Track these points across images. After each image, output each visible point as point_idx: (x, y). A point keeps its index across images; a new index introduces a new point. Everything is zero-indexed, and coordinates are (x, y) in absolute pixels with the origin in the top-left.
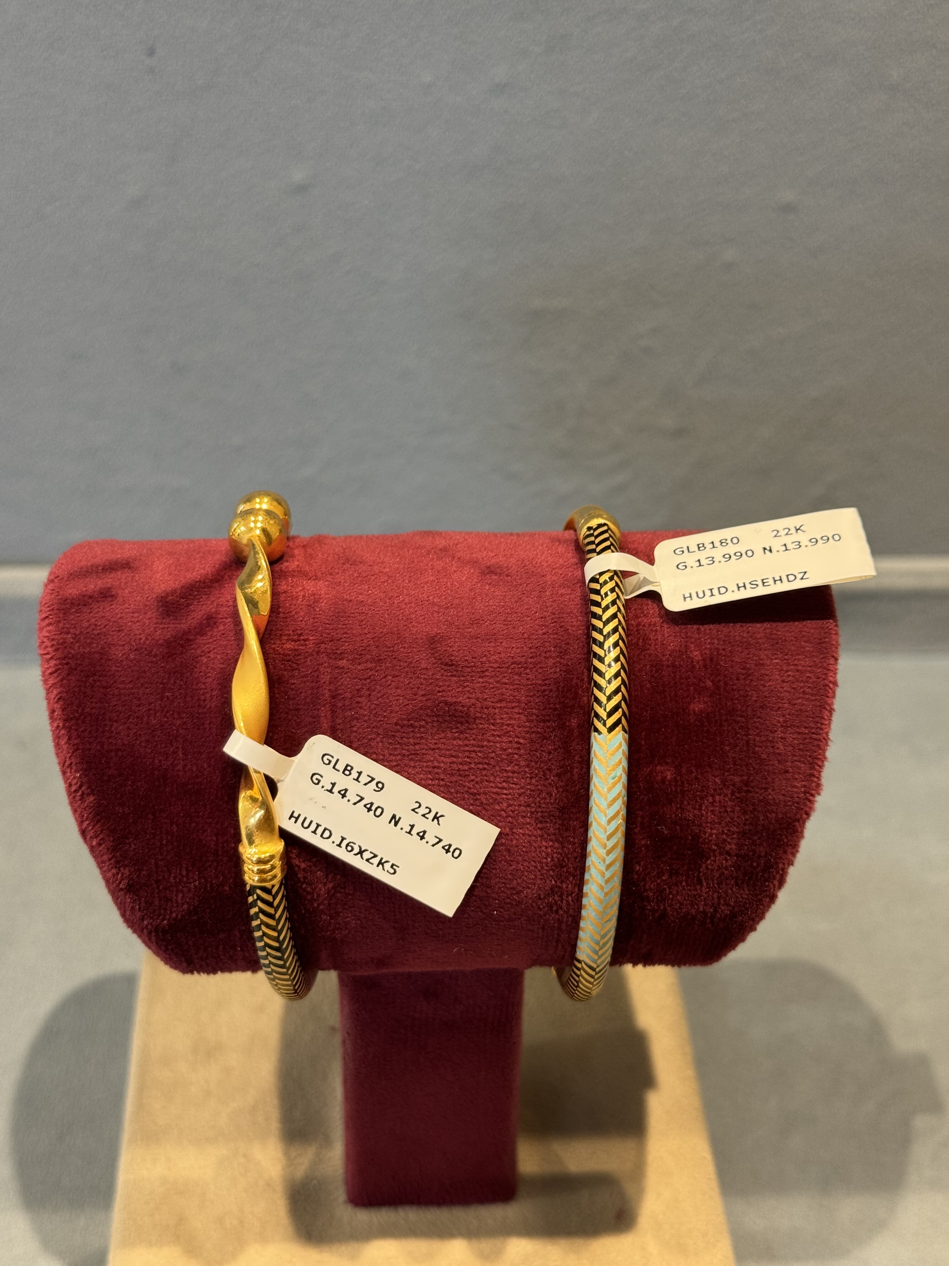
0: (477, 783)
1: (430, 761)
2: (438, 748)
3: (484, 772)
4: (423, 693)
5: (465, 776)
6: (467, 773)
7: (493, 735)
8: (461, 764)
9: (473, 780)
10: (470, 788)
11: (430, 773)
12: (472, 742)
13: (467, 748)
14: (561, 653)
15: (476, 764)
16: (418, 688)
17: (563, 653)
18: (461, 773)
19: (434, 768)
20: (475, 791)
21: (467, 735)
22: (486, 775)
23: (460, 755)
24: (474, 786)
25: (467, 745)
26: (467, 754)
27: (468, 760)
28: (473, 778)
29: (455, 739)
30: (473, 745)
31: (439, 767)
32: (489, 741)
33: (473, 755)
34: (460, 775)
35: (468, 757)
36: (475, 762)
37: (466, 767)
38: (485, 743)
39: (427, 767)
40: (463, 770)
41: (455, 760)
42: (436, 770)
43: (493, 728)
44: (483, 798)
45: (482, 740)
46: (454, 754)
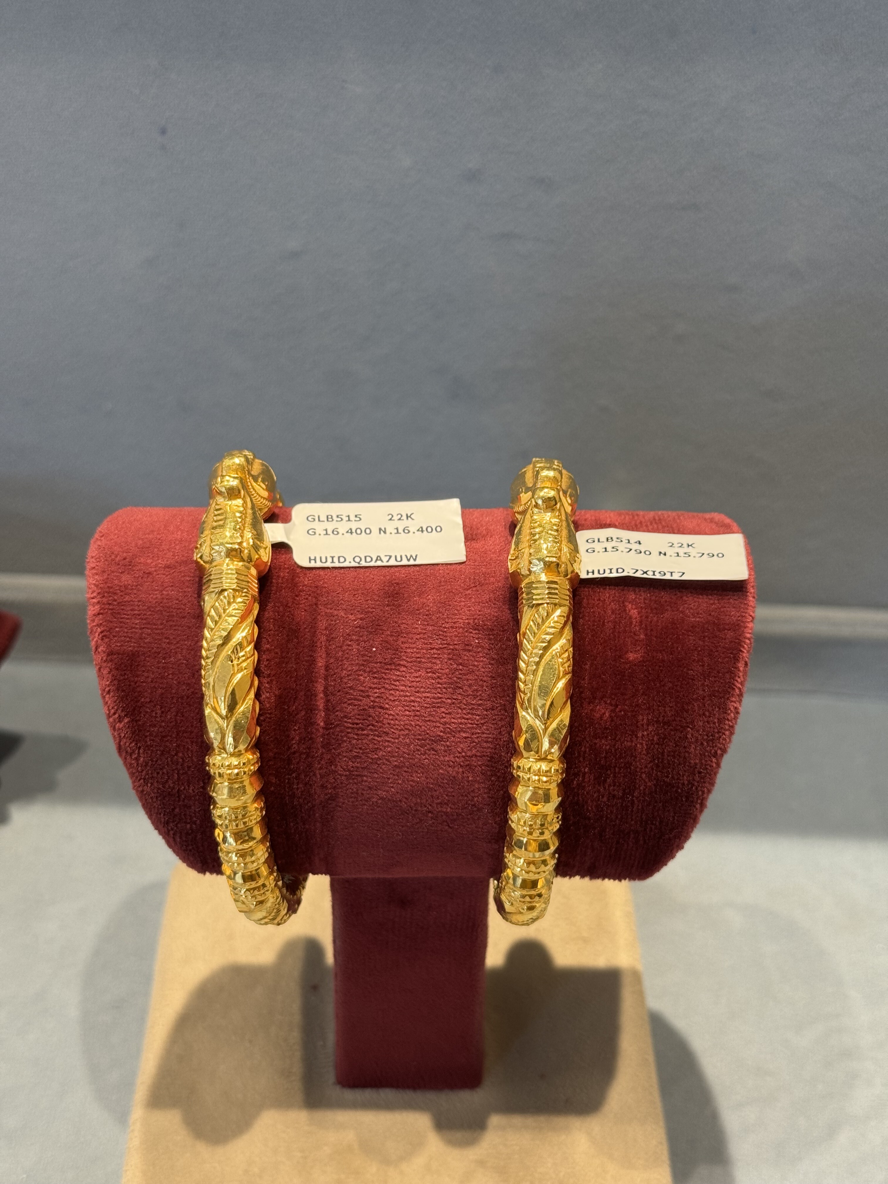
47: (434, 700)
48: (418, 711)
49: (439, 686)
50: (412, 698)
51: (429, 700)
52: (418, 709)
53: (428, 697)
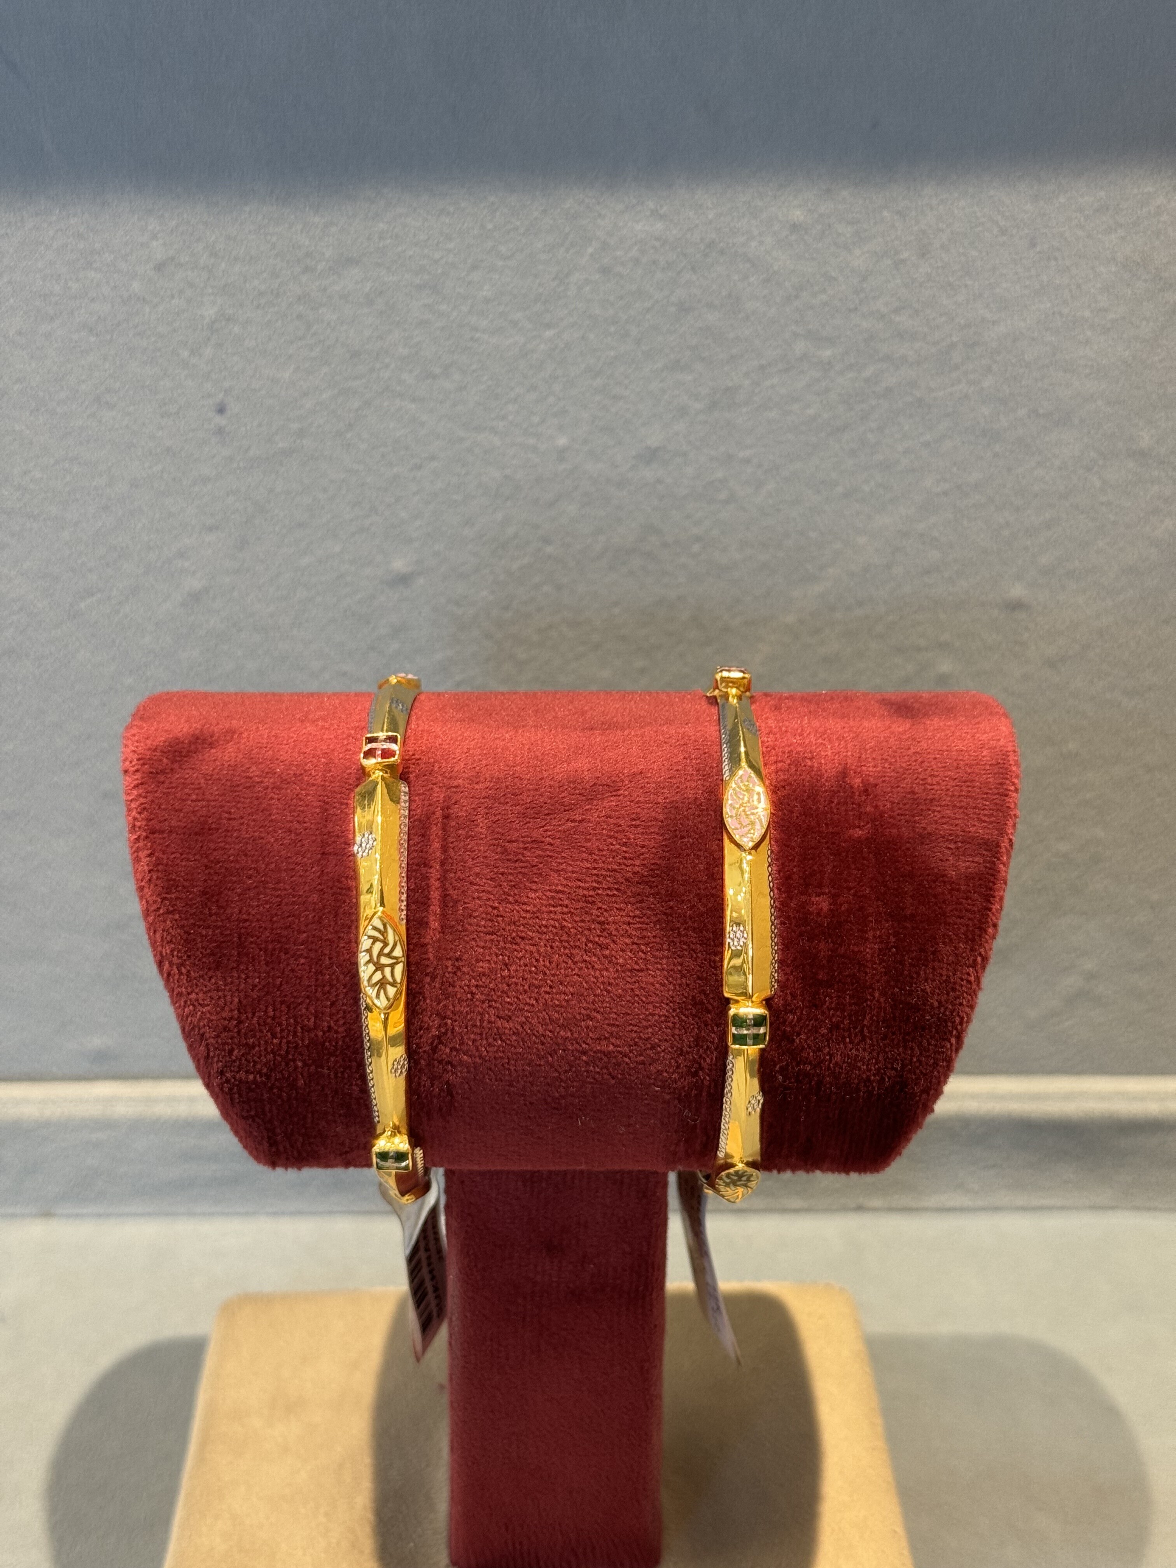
1: (554, 884)
3: (613, 900)
5: (592, 903)
8: (587, 888)
9: (601, 908)
10: (597, 916)
11: (553, 898)
13: (595, 872)
16: (541, 807)
18: (588, 898)
19: (557, 892)
20: (604, 919)
21: (596, 857)
23: (588, 879)
24: (602, 914)
26: (595, 878)
27: (595, 884)
28: (600, 905)
29: (582, 861)
30: (603, 869)
31: (562, 892)
32: (620, 864)
33: (601, 879)
34: (586, 902)
35: (595, 881)
37: (593, 893)
40: (590, 896)
42: (561, 896)
44: (612, 928)
45: (611, 863)
46: (580, 876)
47: (587, 892)
51: (581, 890)
52: (566, 902)
53: (580, 887)
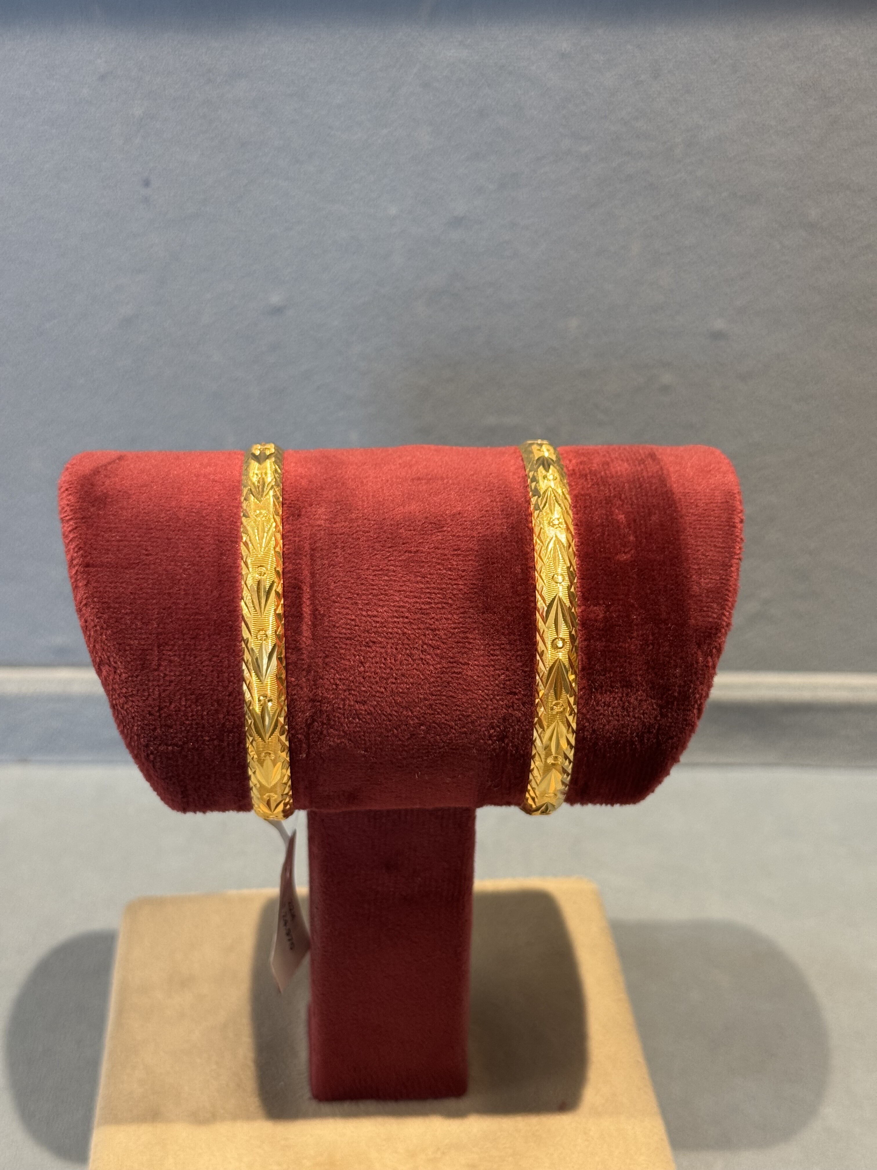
0: (437, 620)
1: (397, 601)
2: (403, 591)
3: (442, 612)
4: (390, 545)
5: (427, 614)
6: (428, 611)
7: (451, 579)
8: (423, 603)
9: (433, 618)
10: (430, 625)
11: (396, 611)
12: (433, 585)
14: (507, 515)
15: (436, 603)
16: (385, 541)
17: (508, 516)
18: (423, 611)
19: (400, 607)
20: (436, 627)
22: (444, 614)
24: (434, 622)
25: (428, 588)
26: (428, 595)
29: (417, 582)
30: (434, 588)
31: (403, 607)
33: (433, 596)
35: (429, 598)
36: (435, 603)
37: (427, 607)
38: (444, 586)
39: (394, 606)
40: (425, 609)
41: (418, 601)
43: (450, 573)
46: (417, 595)
47: (423, 606)
48: (407, 618)
49: (428, 591)
50: (402, 604)
51: (418, 605)
52: (407, 614)
53: (417, 602)
